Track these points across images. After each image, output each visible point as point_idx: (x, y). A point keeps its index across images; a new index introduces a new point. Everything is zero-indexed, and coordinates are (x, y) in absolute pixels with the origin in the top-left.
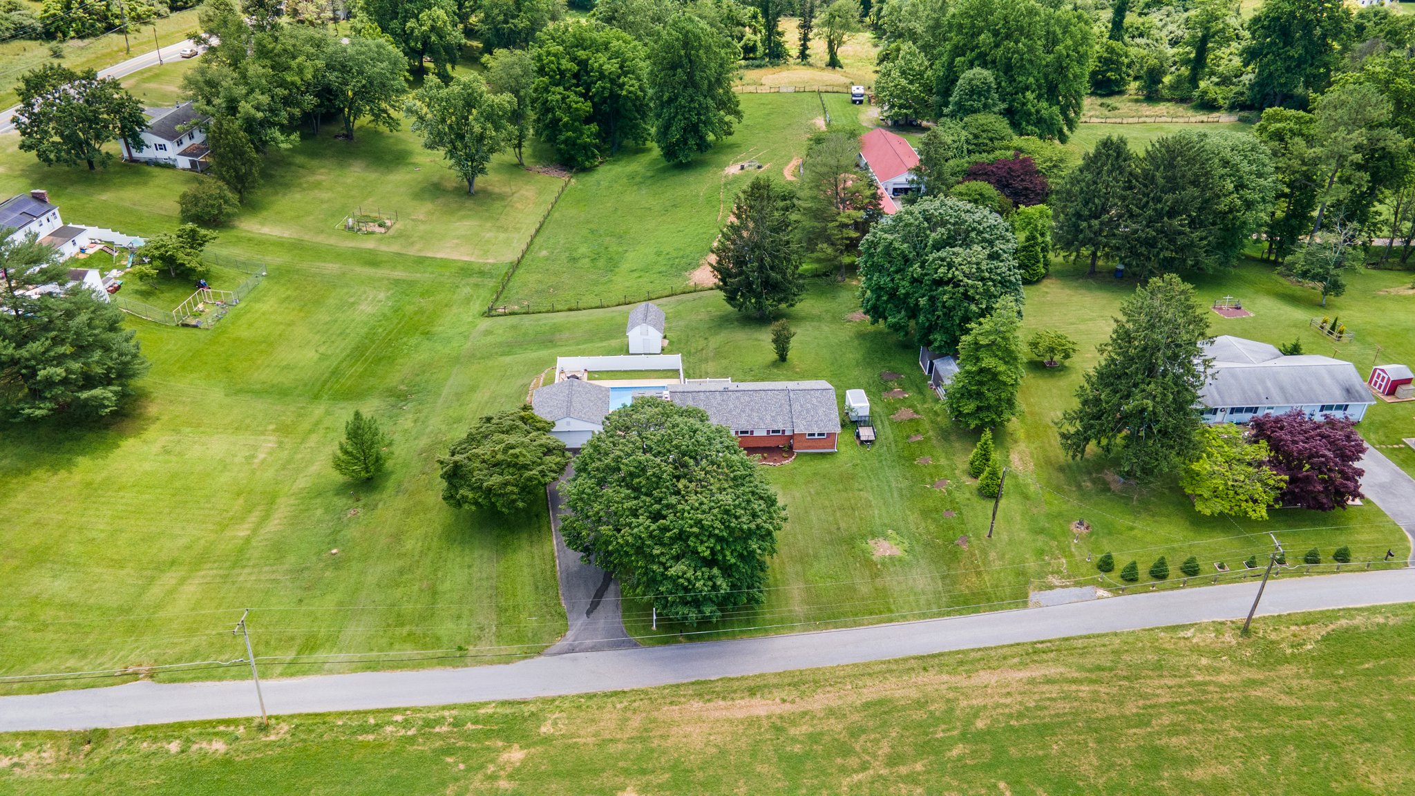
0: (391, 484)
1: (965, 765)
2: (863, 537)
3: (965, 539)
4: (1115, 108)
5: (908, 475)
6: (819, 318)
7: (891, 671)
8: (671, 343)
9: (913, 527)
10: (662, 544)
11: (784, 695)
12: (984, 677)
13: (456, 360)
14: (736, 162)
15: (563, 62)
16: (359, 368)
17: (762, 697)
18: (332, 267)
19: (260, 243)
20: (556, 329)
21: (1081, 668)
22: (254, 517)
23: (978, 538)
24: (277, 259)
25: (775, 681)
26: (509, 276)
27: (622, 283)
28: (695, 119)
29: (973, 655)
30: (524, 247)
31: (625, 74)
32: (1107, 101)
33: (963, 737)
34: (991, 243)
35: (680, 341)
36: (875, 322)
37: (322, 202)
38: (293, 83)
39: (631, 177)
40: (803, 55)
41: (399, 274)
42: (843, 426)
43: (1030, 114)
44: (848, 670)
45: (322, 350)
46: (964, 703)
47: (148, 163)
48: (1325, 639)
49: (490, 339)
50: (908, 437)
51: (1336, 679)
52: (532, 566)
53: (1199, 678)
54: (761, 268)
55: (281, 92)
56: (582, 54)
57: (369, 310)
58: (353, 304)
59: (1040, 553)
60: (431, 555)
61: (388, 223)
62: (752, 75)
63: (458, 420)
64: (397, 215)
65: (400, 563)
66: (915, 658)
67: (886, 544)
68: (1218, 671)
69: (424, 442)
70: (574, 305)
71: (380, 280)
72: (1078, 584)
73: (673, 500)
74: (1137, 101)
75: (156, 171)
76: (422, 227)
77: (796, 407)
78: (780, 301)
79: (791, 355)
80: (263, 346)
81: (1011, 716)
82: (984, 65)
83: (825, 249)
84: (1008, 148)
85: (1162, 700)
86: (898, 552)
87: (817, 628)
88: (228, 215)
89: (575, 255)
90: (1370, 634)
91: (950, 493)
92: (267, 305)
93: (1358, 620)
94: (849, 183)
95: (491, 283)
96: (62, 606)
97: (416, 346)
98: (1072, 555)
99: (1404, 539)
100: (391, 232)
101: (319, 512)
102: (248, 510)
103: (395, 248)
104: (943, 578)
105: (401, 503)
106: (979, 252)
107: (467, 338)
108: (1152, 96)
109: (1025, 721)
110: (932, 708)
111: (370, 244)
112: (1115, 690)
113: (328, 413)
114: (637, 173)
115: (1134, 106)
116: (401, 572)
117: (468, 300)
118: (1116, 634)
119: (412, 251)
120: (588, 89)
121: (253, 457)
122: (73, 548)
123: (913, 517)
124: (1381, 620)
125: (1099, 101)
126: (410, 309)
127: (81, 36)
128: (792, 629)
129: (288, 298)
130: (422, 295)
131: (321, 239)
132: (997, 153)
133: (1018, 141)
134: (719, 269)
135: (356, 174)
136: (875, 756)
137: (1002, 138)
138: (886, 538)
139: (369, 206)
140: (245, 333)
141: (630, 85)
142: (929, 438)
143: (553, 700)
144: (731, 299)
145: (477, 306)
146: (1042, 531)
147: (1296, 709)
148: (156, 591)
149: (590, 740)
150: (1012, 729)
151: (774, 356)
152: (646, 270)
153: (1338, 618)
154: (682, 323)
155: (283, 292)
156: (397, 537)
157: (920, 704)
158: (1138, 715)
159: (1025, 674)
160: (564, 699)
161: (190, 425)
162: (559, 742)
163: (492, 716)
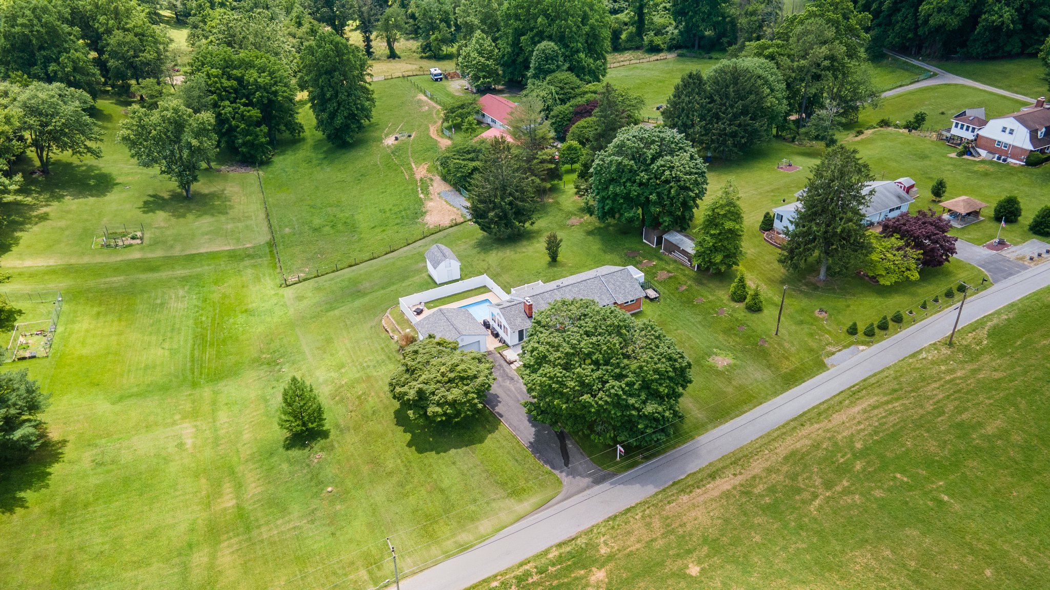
0: (329, 428)
1: (869, 473)
2: (703, 358)
3: (763, 340)
5: (697, 312)
7: (784, 433)
9: (726, 343)
11: (732, 471)
12: (838, 418)
13: (292, 325)
14: (388, 135)
16: (210, 351)
17: (720, 477)
18: (118, 280)
20: (355, 282)
21: (885, 394)
22: (228, 489)
23: (772, 337)
24: (60, 284)
25: (721, 465)
26: (275, 253)
27: (372, 238)
29: (821, 407)
30: (266, 229)
33: (856, 456)
35: (465, 267)
37: (61, 229)
40: (369, 52)
41: (181, 272)
43: (585, 68)
44: (759, 442)
45: (167, 346)
46: (840, 437)
48: (990, 335)
49: (305, 302)
50: (677, 289)
51: (1011, 355)
52: (500, 447)
53: (948, 378)
56: (236, 73)
58: (162, 304)
59: (811, 335)
60: (415, 465)
61: (139, 234)
64: (142, 227)
65: (395, 479)
66: (792, 421)
67: (719, 358)
68: (953, 371)
70: (353, 263)
71: (169, 280)
72: (845, 347)
76: (169, 232)
77: (610, 286)
78: (525, 222)
79: (560, 257)
80: (111, 357)
81: (870, 434)
82: (547, 39)
84: (588, 93)
85: (941, 396)
86: (730, 361)
87: (721, 423)
89: (314, 226)
90: (1006, 326)
91: (731, 315)
92: (85, 324)
93: (995, 321)
95: (265, 261)
97: (246, 322)
98: (829, 331)
99: (980, 271)
100: (146, 241)
101: (285, 466)
102: (218, 485)
103: (159, 253)
104: (769, 368)
105: (352, 437)
107: (285, 306)
108: (619, 48)
109: (881, 435)
110: (824, 446)
111: (136, 255)
112: (912, 400)
117: (258, 279)
118: (888, 368)
119: (177, 252)
120: (251, 100)
121: (182, 444)
123: (721, 337)
124: (1005, 317)
126: (216, 297)
128: (707, 430)
129: (98, 313)
130: (216, 283)
131: (86, 260)
132: (588, 96)
133: (588, 87)
134: (471, 207)
136: (815, 487)
137: (581, 86)
138: (716, 354)
139: (110, 225)
140: (85, 352)
141: (282, 91)
142: (690, 286)
143: (592, 531)
144: (485, 228)
145: (270, 282)
146: (802, 322)
147: (1005, 377)
148: (197, 572)
149: (638, 546)
150: (878, 442)
151: (548, 259)
152: (383, 225)
153: (986, 322)
155: (92, 310)
156: (374, 462)
157: (817, 446)
158: (935, 409)
159: (857, 409)
160: (598, 526)
161: (101, 437)
162: (620, 555)
163: (560, 556)
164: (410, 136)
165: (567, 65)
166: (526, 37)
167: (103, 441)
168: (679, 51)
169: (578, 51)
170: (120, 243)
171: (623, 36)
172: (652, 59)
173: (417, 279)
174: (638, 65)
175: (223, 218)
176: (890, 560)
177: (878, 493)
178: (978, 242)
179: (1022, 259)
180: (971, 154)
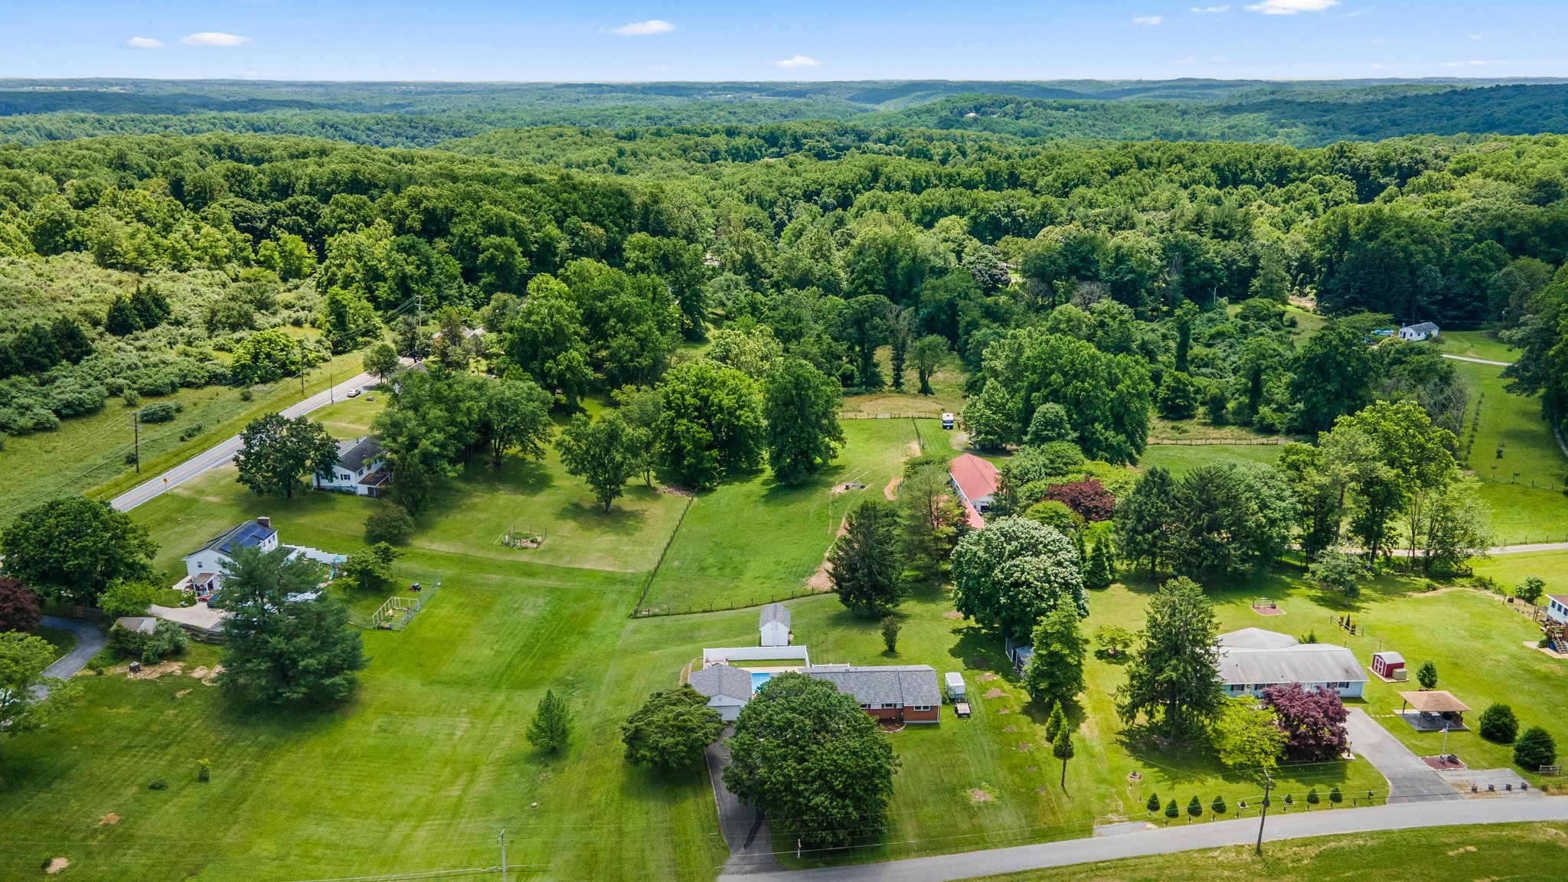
0: (572, 754)
2: (963, 787)
3: (1043, 788)
4: (1185, 431)
5: (997, 740)
6: (921, 616)
8: (796, 637)
9: (1002, 779)
10: (806, 782)
13: (611, 655)
14: (841, 482)
15: (687, 397)
16: (529, 662)
18: (495, 578)
19: (431, 558)
20: (695, 627)
22: (462, 780)
23: (1054, 787)
24: (448, 571)
26: (648, 584)
27: (748, 588)
28: (804, 447)
29: (1049, 872)
30: (658, 558)
31: (741, 408)
32: (1179, 424)
34: (1055, 553)
35: (803, 636)
36: (967, 618)
37: (480, 521)
38: (462, 423)
39: (748, 496)
40: (897, 383)
41: (553, 583)
42: (944, 703)
43: (1100, 441)
45: (496, 647)
47: (333, 490)
48: (1317, 856)
49: (638, 636)
50: (997, 711)
52: (697, 811)
54: (870, 574)
55: (453, 430)
56: (704, 392)
57: (531, 613)
58: (517, 609)
59: (1103, 797)
60: (614, 805)
61: (539, 539)
62: (851, 402)
63: (622, 702)
64: (546, 533)
65: (590, 812)
67: (981, 792)
68: (1235, 880)
69: (595, 720)
70: (708, 607)
71: (537, 588)
72: (1132, 819)
73: (814, 747)
74: (1205, 424)
75: (339, 497)
76: (568, 542)
77: (905, 685)
78: (887, 602)
79: (898, 647)
80: (446, 645)
82: (1057, 401)
83: (922, 559)
84: (1079, 472)
86: (990, 798)
87: (928, 855)
88: (405, 534)
89: (704, 564)
90: (1352, 853)
91: (1031, 753)
92: (445, 611)
93: (1344, 843)
94: (941, 505)
95: (633, 590)
96: (328, 846)
97: (576, 644)
98: (1127, 799)
99: (1385, 784)
100: (542, 547)
101: (516, 776)
102: (457, 775)
103: (547, 561)
104: (1026, 817)
105: (583, 767)
106: (1045, 561)
107: (618, 636)
108: (1218, 420)
111: (525, 558)
113: (507, 699)
114: (752, 492)
115: (1203, 429)
116: (592, 819)
117: (614, 605)
118: (1160, 855)
119: (562, 563)
120: (708, 420)
121: (453, 734)
122: (327, 803)
123: (1002, 773)
124: (1361, 842)
125: (1171, 424)
126: (566, 613)
127: (264, 381)
128: (907, 857)
129: (461, 604)
130: (575, 601)
131: (481, 553)
132: (1070, 476)
133: (1089, 465)
134: (835, 575)
135: (505, 498)
137: (1075, 463)
138: (980, 788)
139: (521, 525)
140: (431, 635)
141: (746, 416)
142: (1014, 712)
144: (845, 600)
145: (623, 610)
146: (1103, 781)
148: (396, 836)
151: (885, 648)
152: (768, 577)
153: (1329, 841)
154: (804, 621)
155: (458, 600)
156: (585, 793)
164: (863, 487)
165: (1073, 435)
166: (1037, 394)
167: (397, 713)
168: (1301, 437)
169: (1096, 419)
170: (519, 544)
172: (1255, 442)
174: (1233, 447)
178: (1417, 750)
179: (1460, 786)
180: (1554, 648)
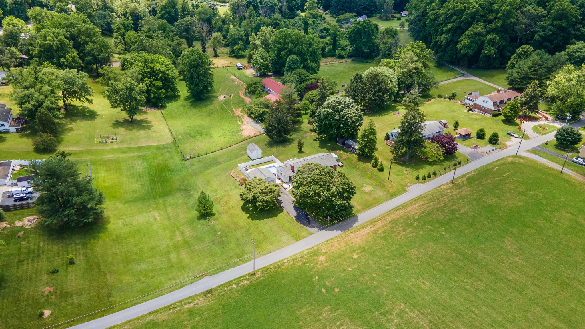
0: (215, 213)
1: (419, 226)
2: (360, 188)
3: (384, 182)
5: (359, 171)
7: (390, 214)
9: (369, 182)
11: (370, 226)
12: (409, 209)
13: (191, 175)
14: (221, 95)
15: (145, 68)
16: (158, 186)
17: (366, 228)
18: (111, 156)
19: (74, 154)
20: (215, 158)
21: (427, 200)
22: (178, 234)
23: (387, 180)
24: (87, 158)
25: (366, 224)
26: (177, 146)
27: (220, 141)
29: (404, 205)
30: (171, 136)
33: (415, 221)
36: (320, 135)
37: (80, 135)
41: (137, 154)
44: (381, 217)
45: (139, 183)
46: (410, 215)
48: (467, 180)
49: (195, 166)
50: (351, 162)
51: (473, 187)
53: (450, 195)
56: (150, 65)
57: (141, 167)
58: (132, 167)
59: (402, 180)
60: (251, 224)
61: (114, 138)
64: (115, 134)
65: (245, 229)
66: (393, 209)
67: (366, 188)
68: (452, 192)
70: (213, 150)
71: (132, 157)
72: (414, 184)
75: (3, 135)
76: (127, 137)
77: (325, 160)
80: (117, 187)
81: (421, 214)
85: (447, 201)
86: (371, 189)
87: (366, 210)
89: (192, 135)
91: (371, 172)
92: (103, 174)
93: (470, 175)
95: (173, 150)
97: (171, 175)
98: (409, 178)
99: (467, 157)
100: (118, 141)
101: (199, 226)
102: (174, 233)
103: (125, 146)
104: (385, 191)
105: (225, 216)
107: (186, 168)
109: (424, 214)
110: (404, 218)
111: (115, 146)
112: (437, 202)
114: (182, 105)
116: (247, 231)
117: (171, 157)
118: (429, 191)
119: (133, 146)
121: (156, 219)
123: (367, 180)
124: (473, 173)
126: (154, 164)
128: (361, 212)
129: (107, 170)
130: (154, 158)
131: (94, 148)
133: (311, 75)
136: (400, 231)
137: (307, 76)
138: (365, 186)
139: (100, 133)
141: (171, 74)
142: (356, 161)
143: (319, 245)
145: (177, 158)
146: (399, 175)
147: (470, 194)
148: (174, 260)
149: (336, 250)
150: (423, 216)
151: (298, 150)
152: (224, 135)
153: (466, 175)
155: (104, 169)
156: (235, 224)
157: (401, 218)
158: (444, 205)
159: (417, 206)
160: (321, 244)
161: (123, 216)
162: (329, 252)
163: (308, 253)
164: (231, 96)
165: (302, 66)
166: (283, 52)
167: (124, 217)
168: (353, 58)
169: (307, 59)
170: (108, 141)
171: (327, 50)
172: (340, 62)
173: (243, 158)
174: (333, 64)
175: (150, 131)
176: (423, 252)
177: (421, 233)
178: (468, 146)
179: (483, 152)
180: (472, 111)
